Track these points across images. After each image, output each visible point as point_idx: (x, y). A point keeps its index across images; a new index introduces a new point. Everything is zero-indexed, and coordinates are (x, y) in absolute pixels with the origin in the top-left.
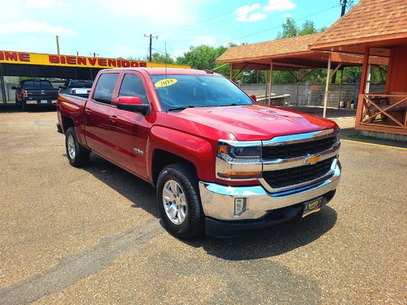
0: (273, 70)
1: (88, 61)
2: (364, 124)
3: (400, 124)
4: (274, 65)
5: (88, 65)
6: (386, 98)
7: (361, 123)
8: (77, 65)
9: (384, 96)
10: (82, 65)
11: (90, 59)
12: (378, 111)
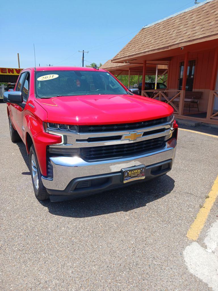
0: (130, 75)
1: (15, 71)
4: (130, 72)
5: (15, 74)
8: (8, 74)
10: (11, 74)
11: (16, 70)
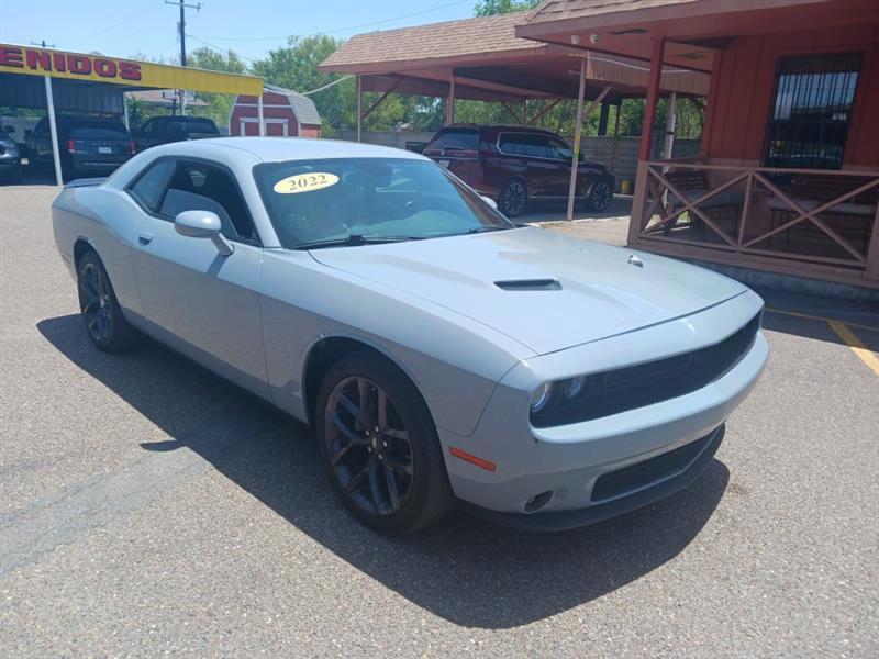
2: (647, 236)
3: (729, 240)
4: (457, 85)
6: (702, 173)
7: (642, 235)
9: (697, 167)
12: (681, 205)
